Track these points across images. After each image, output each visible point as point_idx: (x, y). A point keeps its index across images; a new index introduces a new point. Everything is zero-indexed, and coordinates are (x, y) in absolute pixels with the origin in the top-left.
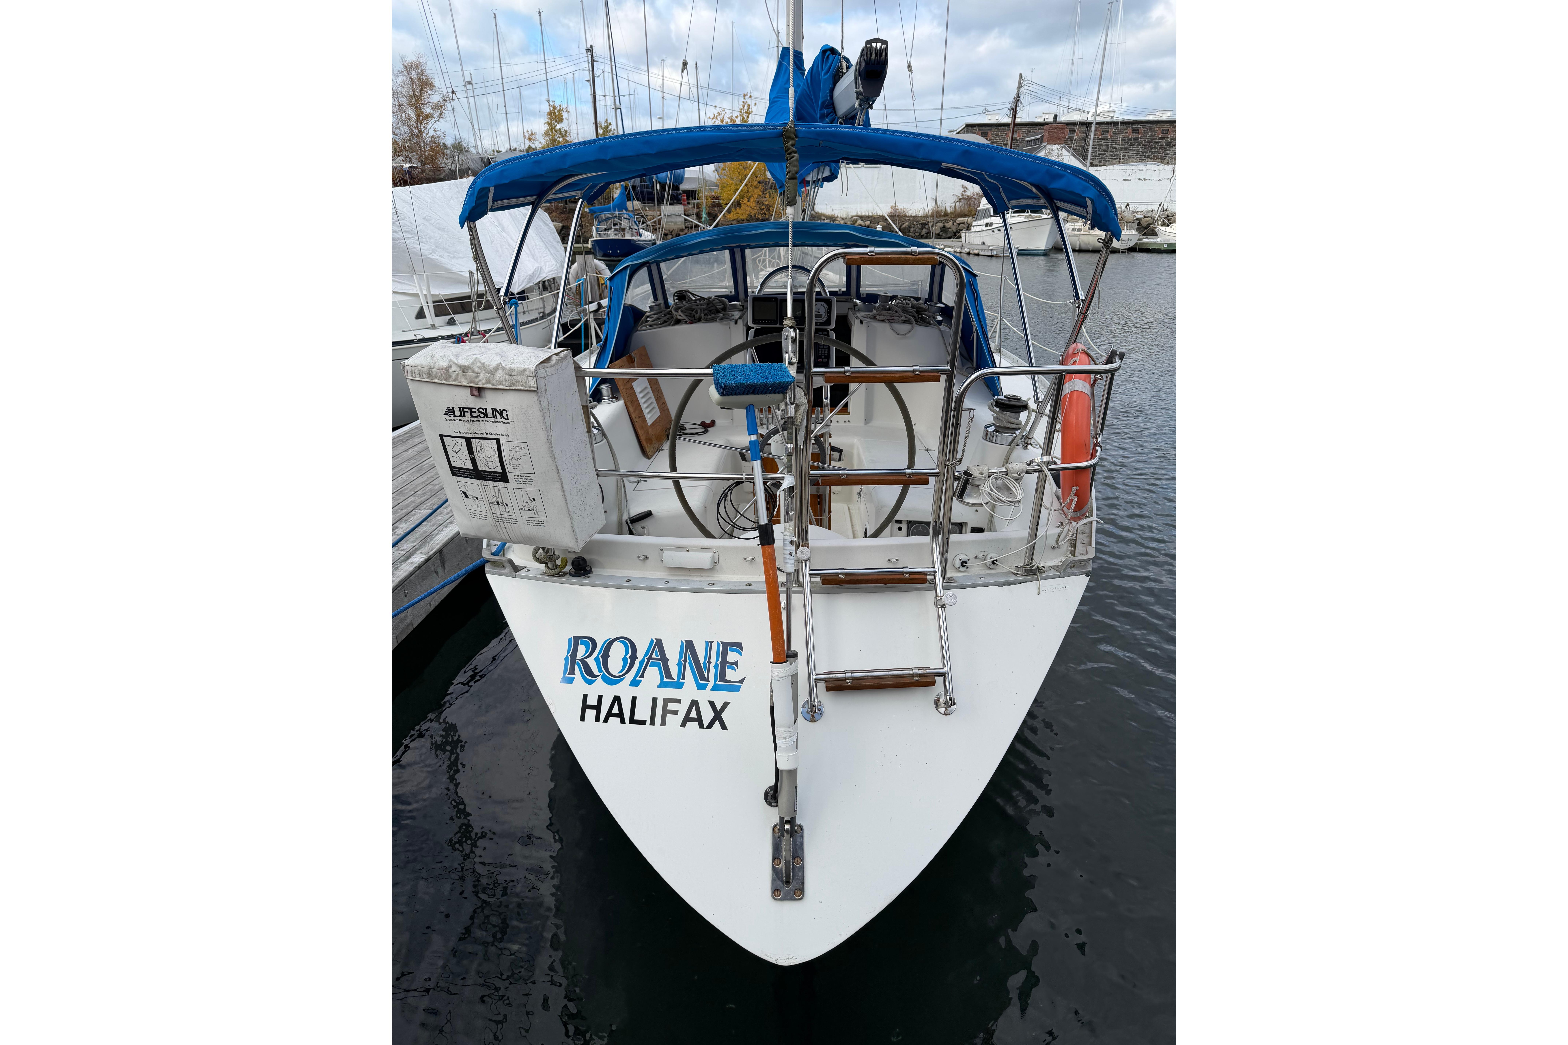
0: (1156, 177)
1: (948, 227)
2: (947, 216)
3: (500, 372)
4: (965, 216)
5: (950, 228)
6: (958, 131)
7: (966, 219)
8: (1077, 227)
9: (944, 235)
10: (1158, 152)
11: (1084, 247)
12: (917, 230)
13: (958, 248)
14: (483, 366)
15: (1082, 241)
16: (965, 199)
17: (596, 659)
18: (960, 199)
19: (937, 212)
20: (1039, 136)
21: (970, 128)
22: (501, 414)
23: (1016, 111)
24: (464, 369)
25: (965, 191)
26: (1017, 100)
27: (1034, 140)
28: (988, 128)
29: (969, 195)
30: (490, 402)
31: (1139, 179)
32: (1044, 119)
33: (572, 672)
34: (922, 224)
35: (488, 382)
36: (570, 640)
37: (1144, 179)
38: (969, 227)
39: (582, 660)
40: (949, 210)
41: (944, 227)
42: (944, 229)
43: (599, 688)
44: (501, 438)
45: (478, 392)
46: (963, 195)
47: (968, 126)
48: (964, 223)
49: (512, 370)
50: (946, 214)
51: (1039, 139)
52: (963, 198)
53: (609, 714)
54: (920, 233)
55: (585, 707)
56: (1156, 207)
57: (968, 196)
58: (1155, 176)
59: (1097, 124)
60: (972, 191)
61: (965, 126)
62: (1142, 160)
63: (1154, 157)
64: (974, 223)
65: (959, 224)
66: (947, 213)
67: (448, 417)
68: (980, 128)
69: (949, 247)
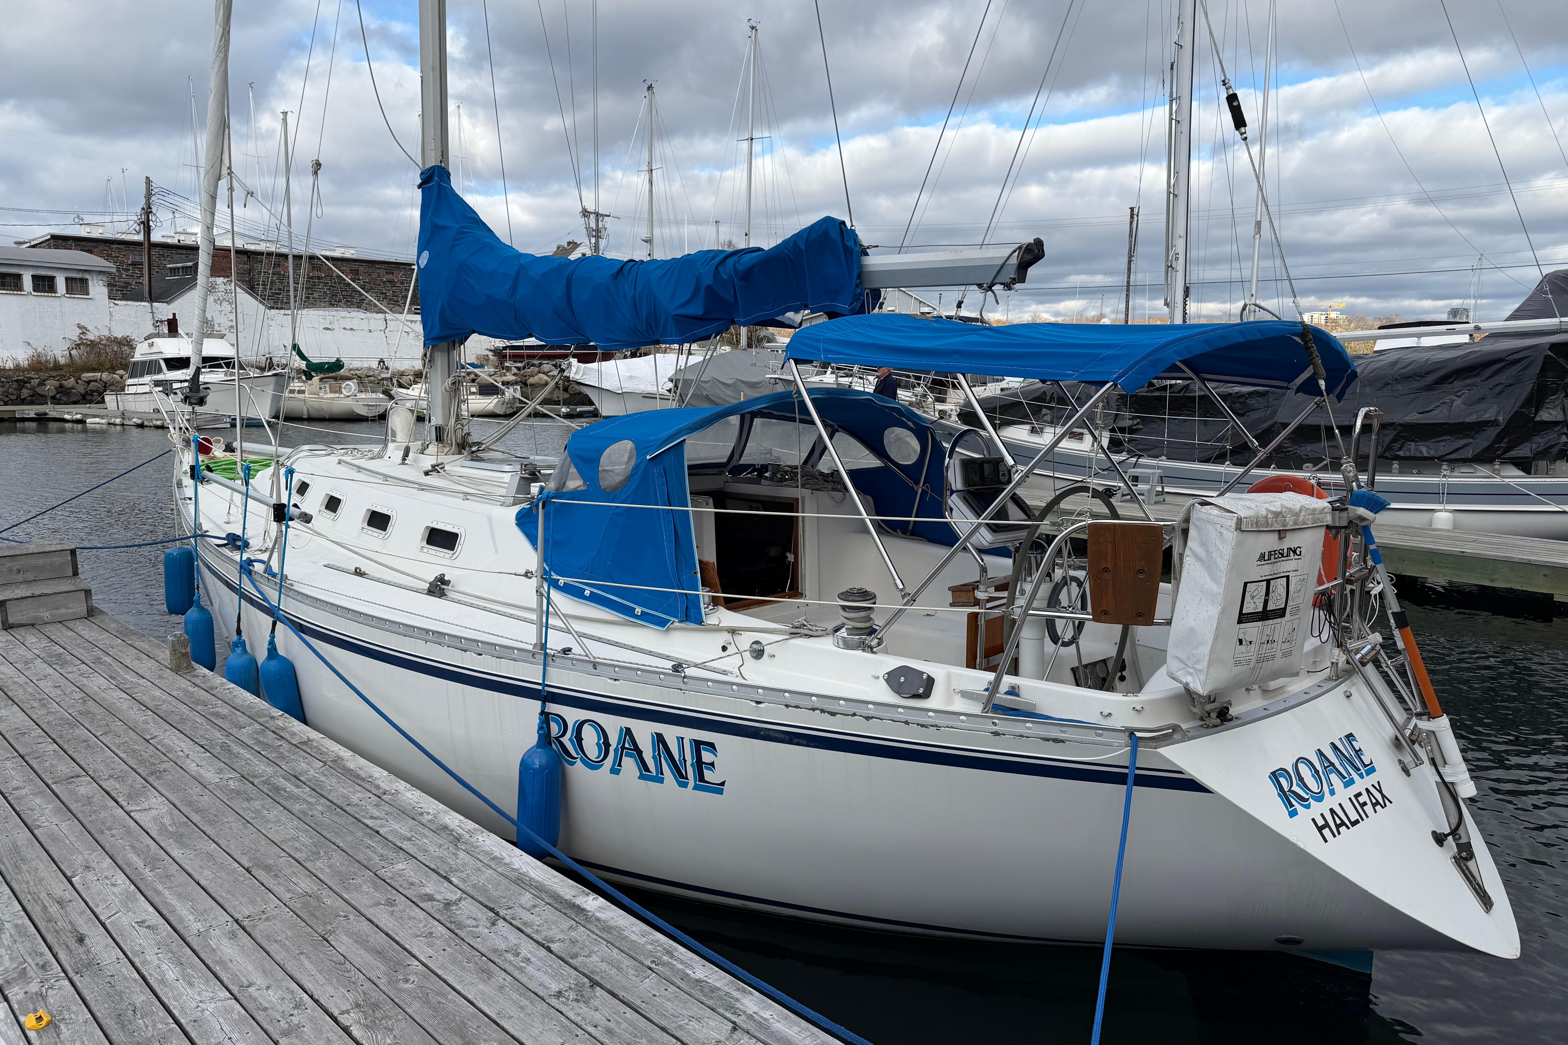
0: (366, 328)
1: (70, 386)
2: (61, 369)
3: (1303, 513)
4: (93, 370)
5: (72, 388)
6: (33, 243)
7: (99, 374)
8: (297, 389)
9: (65, 399)
10: (353, 297)
11: (314, 414)
12: (10, 390)
13: (116, 417)
14: (1290, 510)
15: (312, 407)
16: (88, 345)
17: (1298, 785)
18: (78, 345)
19: (40, 362)
20: (190, 264)
21: (60, 242)
22: (1295, 552)
23: (149, 227)
24: (1277, 514)
25: (83, 333)
26: (148, 211)
27: (183, 268)
28: (92, 244)
29: (92, 339)
30: (1291, 541)
31: (345, 328)
32: (179, 241)
33: (1292, 805)
34: (17, 381)
35: (1295, 523)
36: (1270, 777)
37: (352, 329)
38: (119, 388)
39: (1290, 791)
40: (62, 361)
41: (61, 386)
42: (61, 389)
43: (1318, 809)
44: (1291, 574)
45: (1281, 534)
46: (81, 339)
47: (54, 237)
48: (96, 381)
49: (1314, 510)
50: (57, 367)
51: (191, 267)
52: (83, 344)
53: (1338, 827)
54: (19, 396)
55: (1320, 829)
56: (374, 364)
57: (91, 341)
58: (364, 325)
59: (294, 256)
60: (98, 334)
61: (49, 237)
62: (333, 305)
63: (347, 301)
64: (130, 381)
65: (88, 382)
66: (60, 365)
67: (1259, 563)
68: (78, 243)
69: (95, 416)
